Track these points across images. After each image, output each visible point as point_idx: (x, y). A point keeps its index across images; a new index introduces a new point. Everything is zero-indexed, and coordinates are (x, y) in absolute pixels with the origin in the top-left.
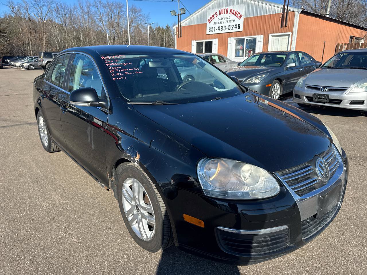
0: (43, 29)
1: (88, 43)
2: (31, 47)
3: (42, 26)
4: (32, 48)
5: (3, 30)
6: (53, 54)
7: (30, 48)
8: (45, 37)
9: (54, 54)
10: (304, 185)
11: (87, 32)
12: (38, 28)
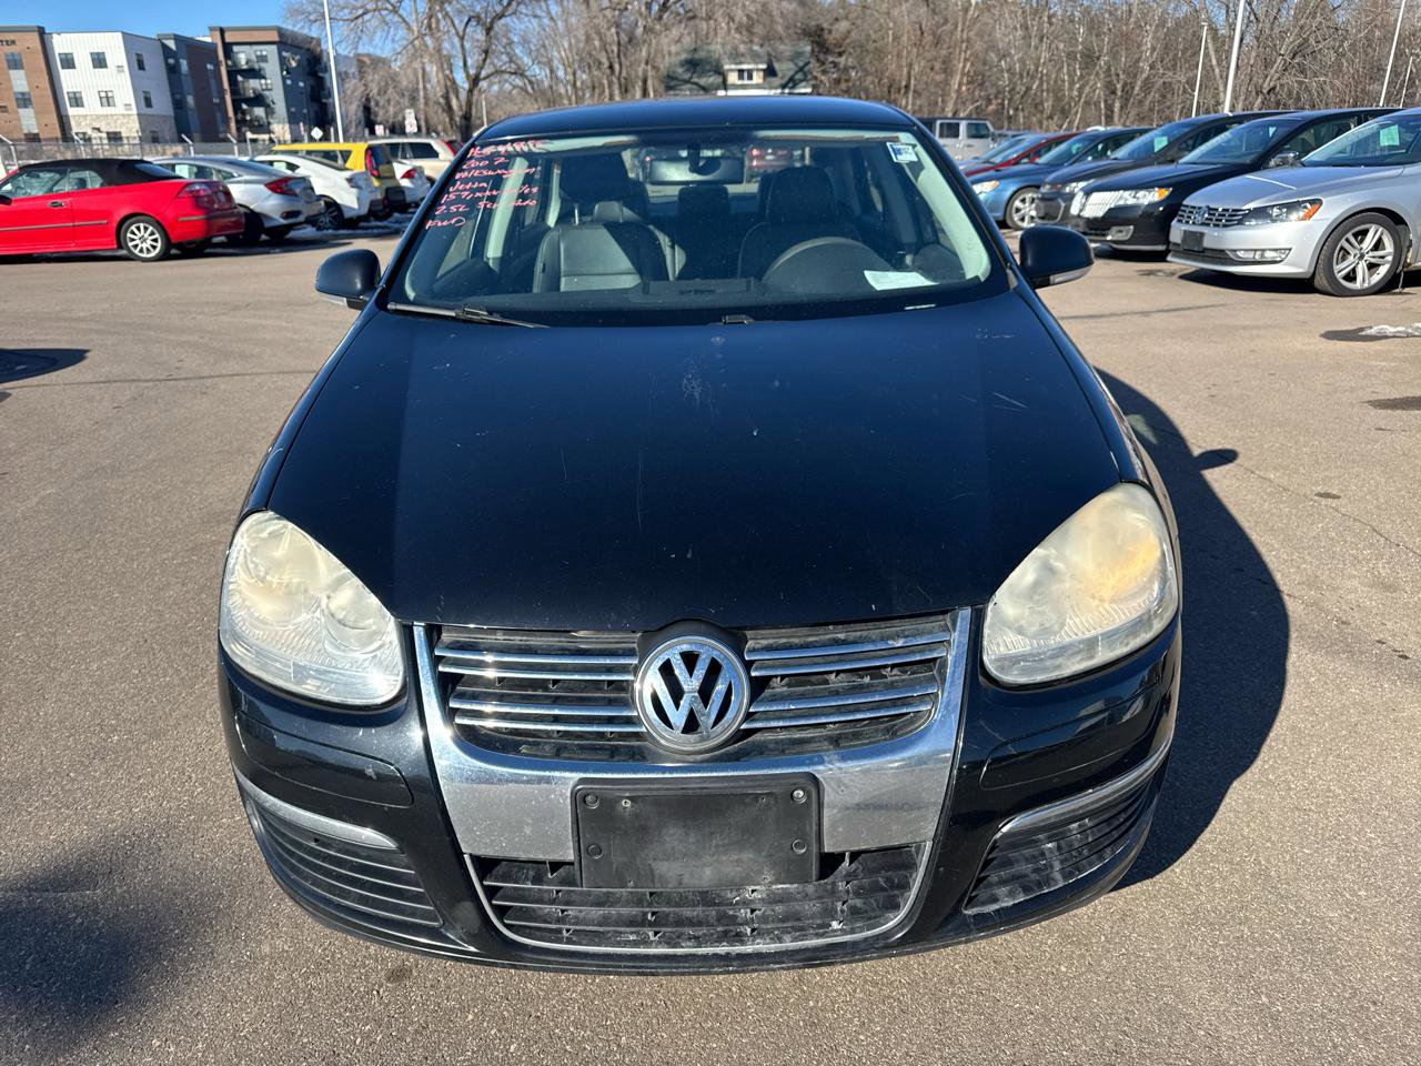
0: (963, 30)
1: (1121, 73)
2: (910, 102)
3: (960, 18)
4: (913, 104)
5: (835, 45)
6: (938, 122)
7: (907, 102)
8: (962, 60)
9: (942, 125)
10: (556, 719)
11: (1127, 24)
12: (949, 27)
